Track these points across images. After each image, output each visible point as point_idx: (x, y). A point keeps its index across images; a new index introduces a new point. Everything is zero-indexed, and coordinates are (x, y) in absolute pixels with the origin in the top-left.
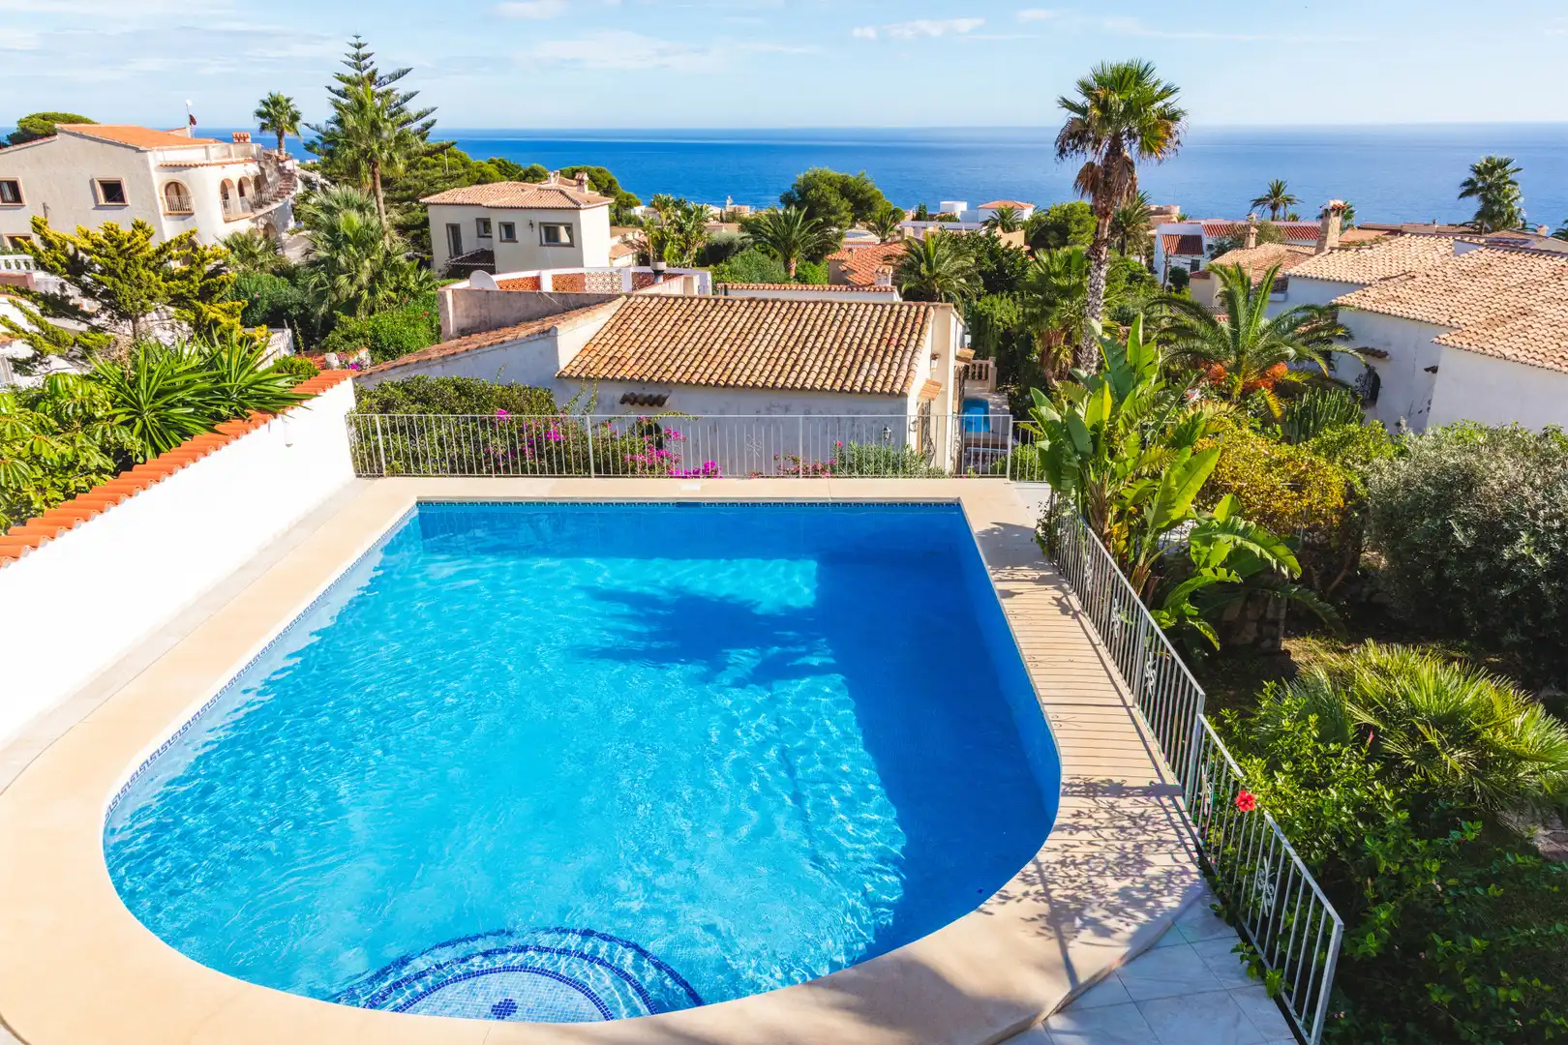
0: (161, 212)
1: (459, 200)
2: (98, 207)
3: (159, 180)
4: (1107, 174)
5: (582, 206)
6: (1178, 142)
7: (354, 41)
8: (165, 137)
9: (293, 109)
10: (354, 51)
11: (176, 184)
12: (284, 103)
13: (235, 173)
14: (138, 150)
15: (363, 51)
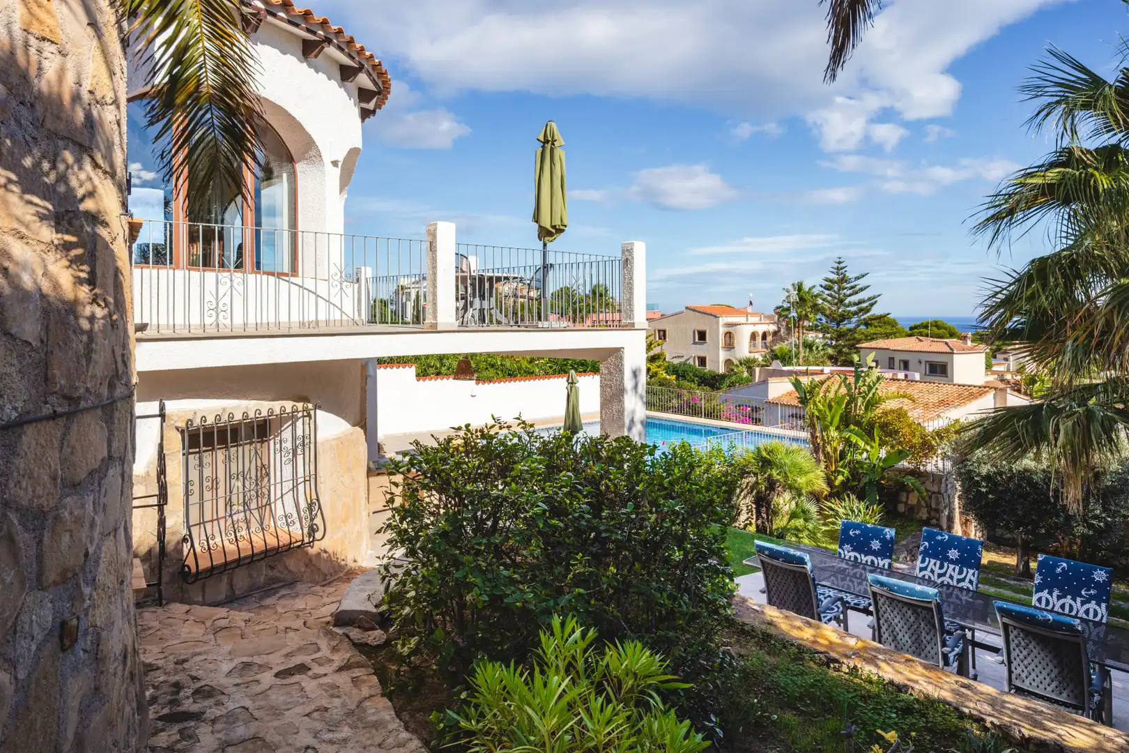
0: (721, 345)
1: (879, 346)
2: (695, 343)
3: (722, 330)
5: (955, 352)
7: (836, 260)
8: (730, 310)
10: (836, 265)
11: (730, 333)
13: (760, 329)
14: (716, 317)
15: (842, 265)
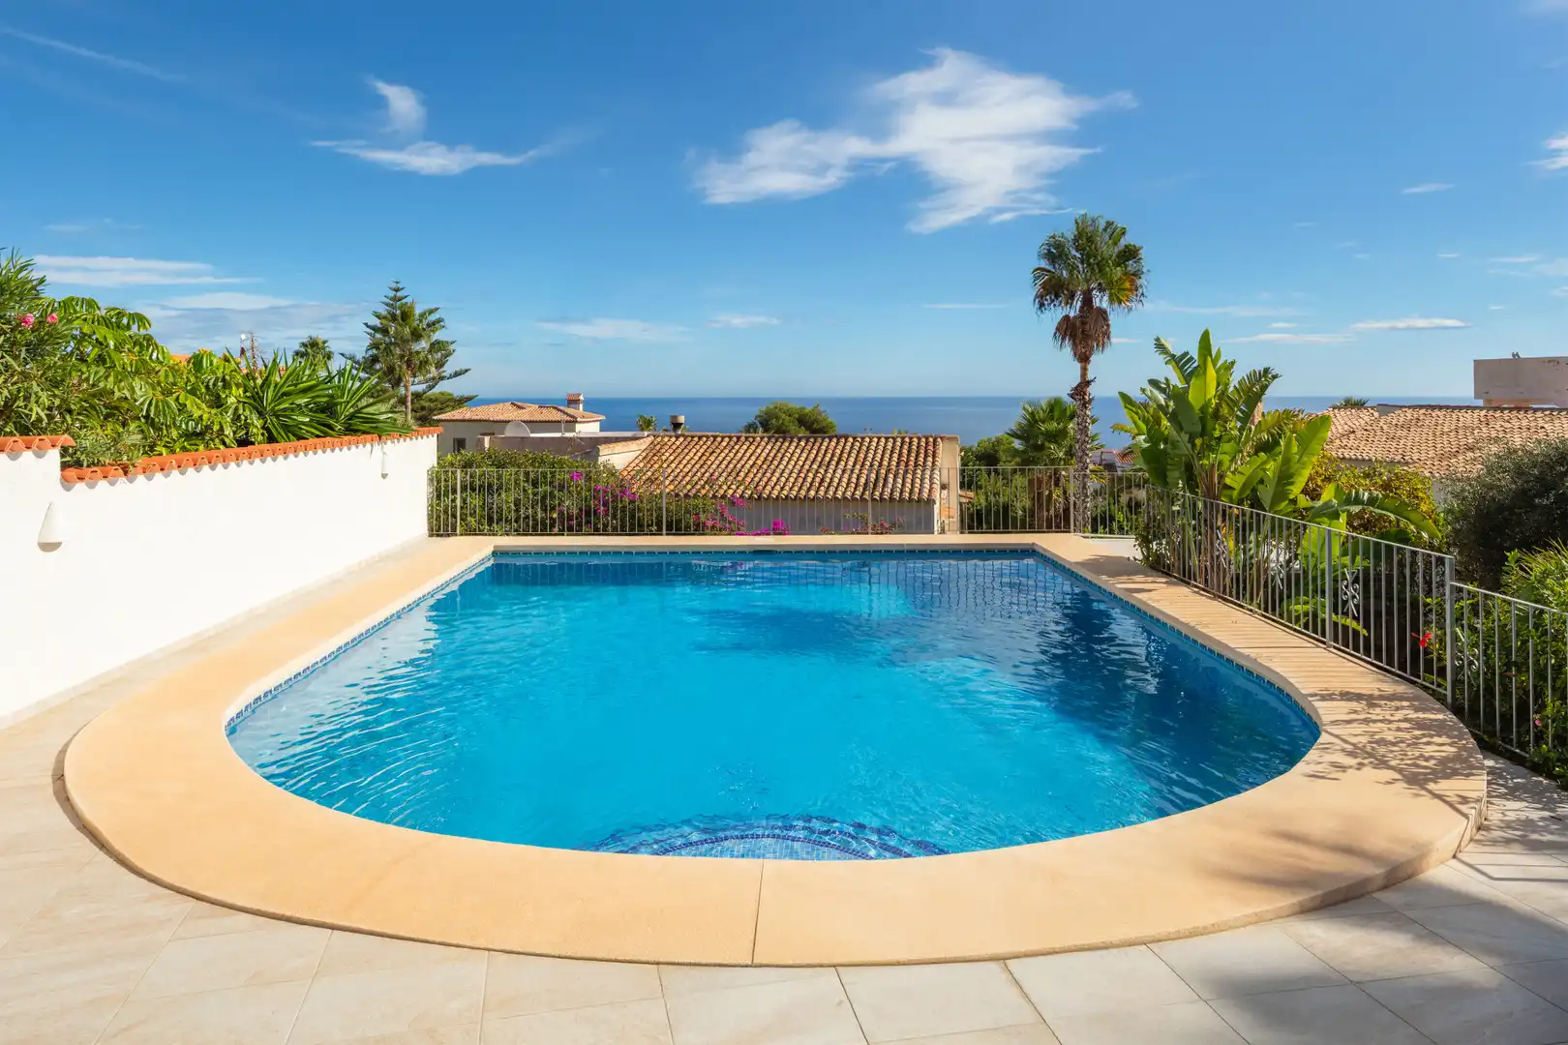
1: (467, 417)
4: (1083, 323)
5: (579, 419)
6: (1143, 294)
7: (394, 286)
9: (327, 349)
10: (392, 294)
12: (321, 345)
15: (400, 294)
